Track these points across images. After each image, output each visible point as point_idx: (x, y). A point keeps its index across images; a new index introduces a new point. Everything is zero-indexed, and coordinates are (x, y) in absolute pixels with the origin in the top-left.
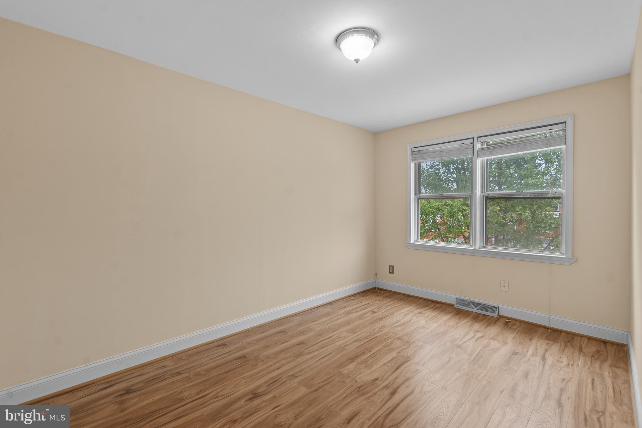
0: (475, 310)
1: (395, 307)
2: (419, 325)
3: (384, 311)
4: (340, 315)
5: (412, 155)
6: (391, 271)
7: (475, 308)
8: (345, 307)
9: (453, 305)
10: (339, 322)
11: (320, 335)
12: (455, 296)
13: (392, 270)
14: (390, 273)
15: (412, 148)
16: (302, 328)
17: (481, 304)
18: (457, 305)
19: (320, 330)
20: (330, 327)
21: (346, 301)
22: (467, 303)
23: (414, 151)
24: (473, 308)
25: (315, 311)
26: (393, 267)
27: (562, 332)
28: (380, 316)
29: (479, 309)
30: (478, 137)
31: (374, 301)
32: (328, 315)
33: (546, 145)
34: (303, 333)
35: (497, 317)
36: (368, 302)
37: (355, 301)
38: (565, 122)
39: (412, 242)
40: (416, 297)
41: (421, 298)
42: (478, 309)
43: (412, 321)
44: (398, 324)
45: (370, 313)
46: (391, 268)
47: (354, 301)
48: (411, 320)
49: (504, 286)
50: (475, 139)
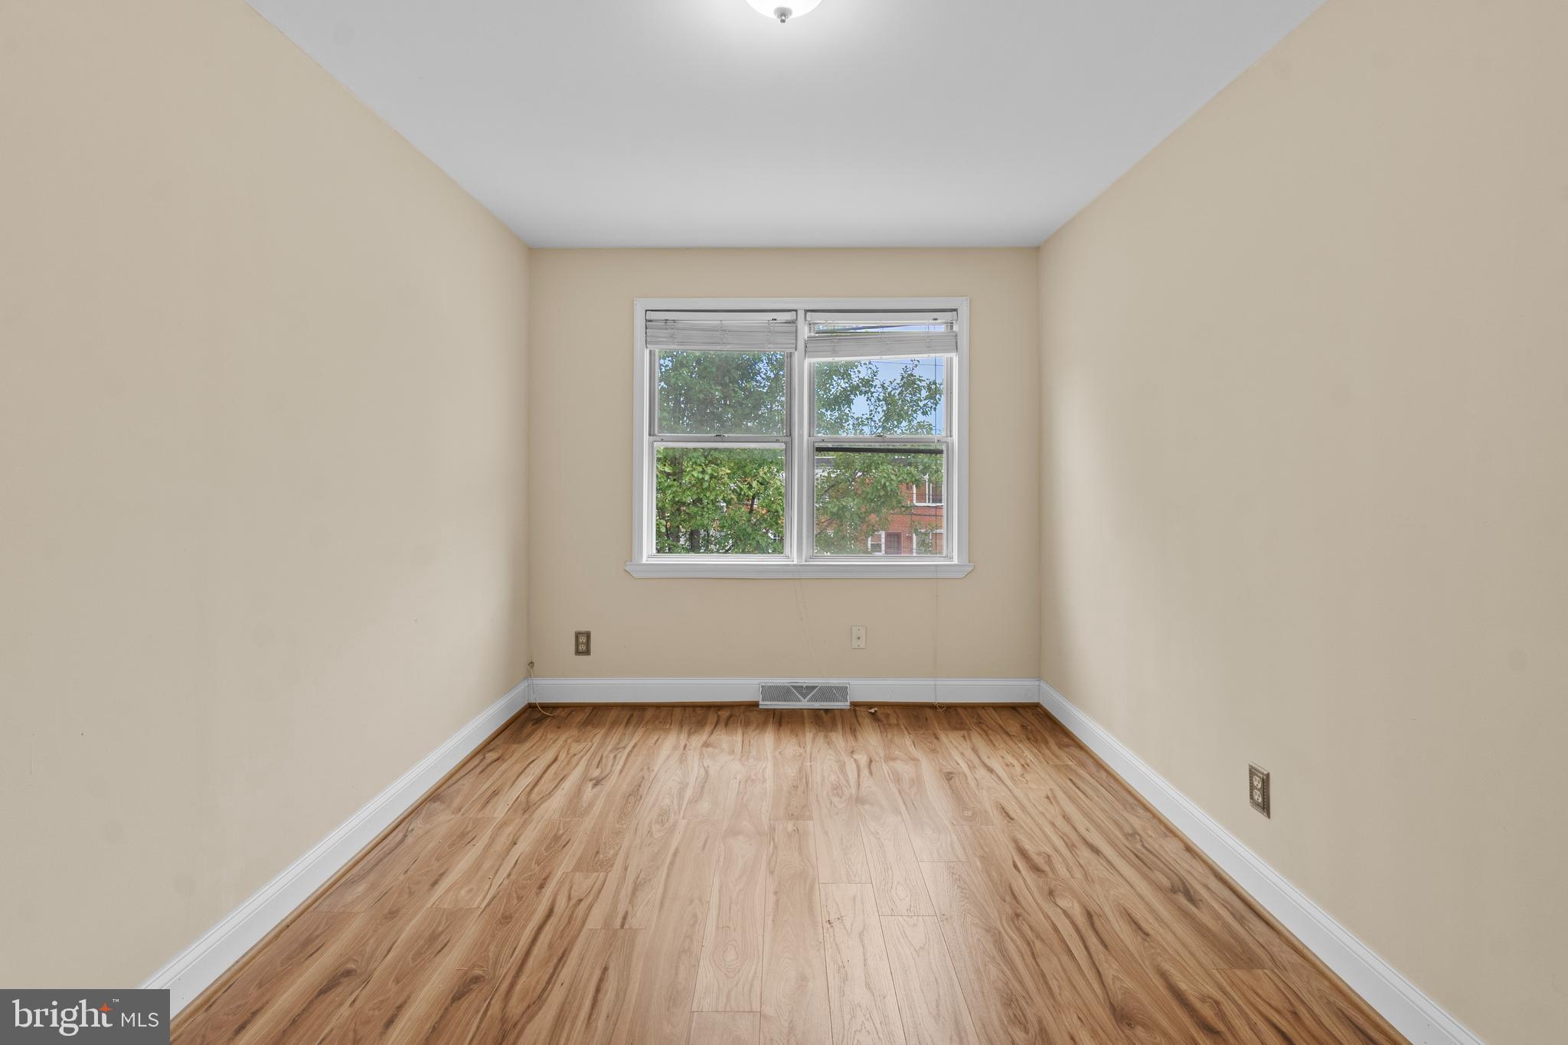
0: (804, 704)
1: (634, 747)
2: (739, 777)
3: (619, 767)
4: (504, 824)
5: (646, 328)
6: (582, 648)
7: (805, 698)
8: (495, 793)
9: (756, 704)
10: (523, 847)
11: (507, 918)
12: (756, 681)
13: (583, 644)
14: (578, 652)
15: (646, 311)
16: (410, 927)
17: (814, 688)
18: (766, 703)
19: (489, 904)
20: (513, 877)
21: (479, 769)
22: (785, 693)
23: (652, 318)
24: (800, 701)
25: (402, 841)
26: (588, 635)
27: (958, 707)
28: (624, 786)
29: (814, 699)
30: (807, 311)
31: (562, 747)
32: (462, 838)
33: (928, 347)
34: (433, 943)
35: (849, 708)
36: (550, 755)
37: (510, 762)
38: (956, 310)
39: (644, 561)
40: (658, 706)
41: (672, 706)
42: (810, 700)
43: (712, 772)
44: (689, 793)
45: (590, 788)
46: (583, 639)
47: (504, 766)
48: (707, 772)
49: (859, 638)
50: (801, 314)
